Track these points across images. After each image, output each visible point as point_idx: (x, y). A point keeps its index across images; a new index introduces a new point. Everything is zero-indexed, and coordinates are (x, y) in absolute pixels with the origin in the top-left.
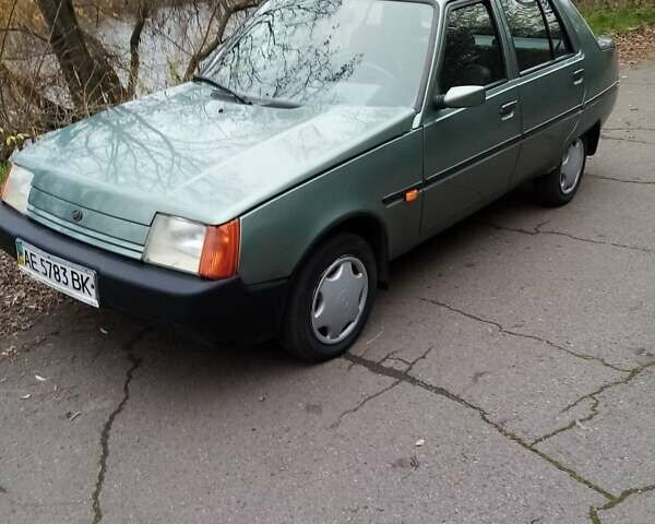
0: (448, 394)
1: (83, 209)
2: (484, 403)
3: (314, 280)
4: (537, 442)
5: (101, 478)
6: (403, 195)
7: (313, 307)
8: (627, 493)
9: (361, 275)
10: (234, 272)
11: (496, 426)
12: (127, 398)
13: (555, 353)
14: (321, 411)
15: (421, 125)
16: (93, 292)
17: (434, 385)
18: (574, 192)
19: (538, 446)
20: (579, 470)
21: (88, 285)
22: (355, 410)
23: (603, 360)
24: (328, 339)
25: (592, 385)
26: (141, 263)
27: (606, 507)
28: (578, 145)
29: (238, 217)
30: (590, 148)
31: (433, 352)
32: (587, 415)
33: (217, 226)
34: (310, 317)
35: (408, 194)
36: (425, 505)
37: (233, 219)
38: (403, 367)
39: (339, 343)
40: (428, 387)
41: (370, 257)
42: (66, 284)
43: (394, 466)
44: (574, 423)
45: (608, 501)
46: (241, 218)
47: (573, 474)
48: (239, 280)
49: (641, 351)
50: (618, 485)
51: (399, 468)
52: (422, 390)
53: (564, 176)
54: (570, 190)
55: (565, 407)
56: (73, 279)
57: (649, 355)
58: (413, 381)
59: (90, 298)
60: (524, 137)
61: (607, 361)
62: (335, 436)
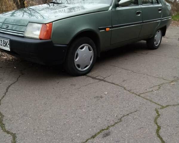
0: (114, 84)
1: (9, 25)
2: (125, 86)
3: (76, 49)
4: (140, 94)
5: (3, 97)
6: (105, 29)
7: (75, 57)
8: (167, 106)
9: (91, 51)
10: (50, 38)
11: (128, 91)
12: (17, 81)
13: (149, 77)
14: (75, 86)
15: (112, 10)
16: (8, 46)
17: (111, 82)
18: (158, 46)
19: (141, 95)
20: (153, 100)
21: (7, 44)
22: (86, 86)
23: (163, 79)
24: (80, 69)
25: (159, 83)
26: (23, 37)
27: (160, 109)
28: (160, 32)
29: (52, 22)
30: (163, 34)
31: (112, 76)
32: (157, 89)
33: (45, 24)
34: (74, 60)
35: (107, 29)
36: (103, 106)
37: (51, 22)
38: (102, 78)
39: (83, 71)
40: (108, 82)
41: (95, 47)
42: (2, 45)
43: (95, 97)
44: (153, 91)
45: (161, 107)
46: (53, 23)
47: (151, 101)
48: (52, 41)
49: (175, 77)
50: (165, 104)
51: (96, 98)
52: (107, 83)
53: (155, 40)
54: (157, 45)
55: (150, 87)
56: (4, 43)
57: (177, 78)
58: (105, 81)
59: (8, 49)
60: (143, 23)
61: (164, 79)
62: (78, 91)
